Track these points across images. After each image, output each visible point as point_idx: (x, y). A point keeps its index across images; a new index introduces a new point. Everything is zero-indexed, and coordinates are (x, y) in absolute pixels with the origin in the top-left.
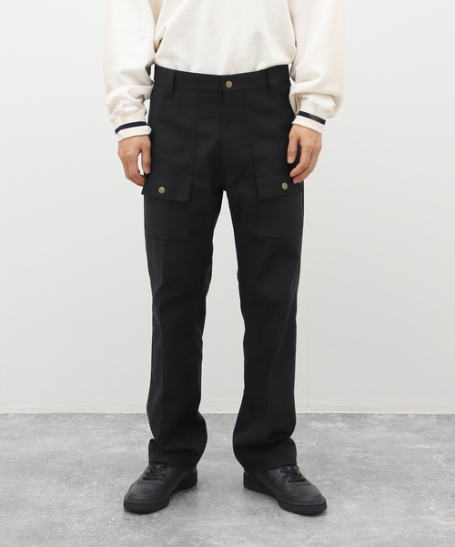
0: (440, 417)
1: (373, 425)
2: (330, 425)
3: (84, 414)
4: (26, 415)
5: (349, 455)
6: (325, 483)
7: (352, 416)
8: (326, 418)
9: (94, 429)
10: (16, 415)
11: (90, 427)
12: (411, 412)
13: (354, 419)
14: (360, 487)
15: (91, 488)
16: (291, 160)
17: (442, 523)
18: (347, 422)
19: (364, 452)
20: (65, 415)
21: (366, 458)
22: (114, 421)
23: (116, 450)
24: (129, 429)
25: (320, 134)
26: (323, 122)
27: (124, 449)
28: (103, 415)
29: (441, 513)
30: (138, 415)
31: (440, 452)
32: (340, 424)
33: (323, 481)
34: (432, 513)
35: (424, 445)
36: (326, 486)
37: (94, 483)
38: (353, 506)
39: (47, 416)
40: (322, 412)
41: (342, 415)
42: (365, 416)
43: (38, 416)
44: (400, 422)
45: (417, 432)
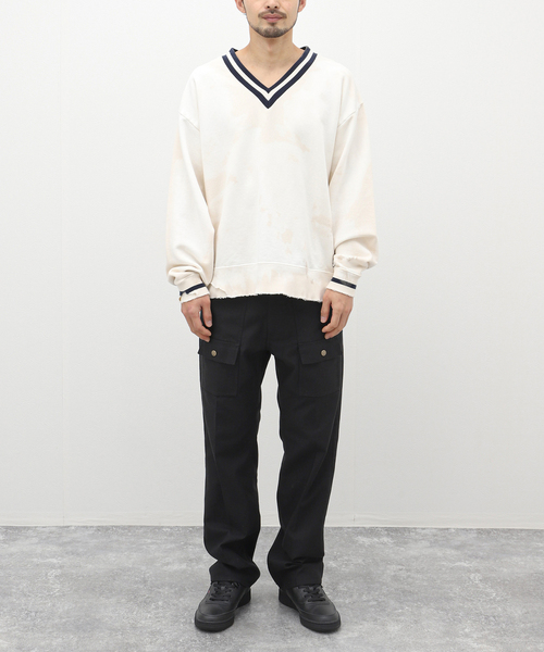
0: (480, 531)
1: (416, 541)
2: (376, 540)
3: (141, 527)
4: (86, 527)
5: (393, 574)
6: (371, 603)
7: (396, 530)
8: (372, 532)
9: (152, 543)
10: (77, 528)
11: (149, 541)
12: (453, 526)
13: (398, 534)
14: (402, 608)
15: (157, 608)
16: (323, 320)
17: (475, 645)
18: (392, 536)
19: (408, 571)
20: (124, 528)
21: (409, 577)
22: (171, 535)
23: (176, 567)
24: (186, 544)
25: (352, 298)
26: (353, 286)
27: (184, 566)
28: (160, 528)
29: (475, 636)
30: (193, 527)
31: (477, 571)
32: (385, 539)
33: (369, 601)
34: (467, 636)
35: (463, 564)
36: (372, 606)
37: (160, 603)
38: (396, 628)
39: (107, 529)
40: (367, 526)
41: (387, 529)
42: (409, 530)
43: (99, 529)
44: (442, 537)
45: (457, 548)
